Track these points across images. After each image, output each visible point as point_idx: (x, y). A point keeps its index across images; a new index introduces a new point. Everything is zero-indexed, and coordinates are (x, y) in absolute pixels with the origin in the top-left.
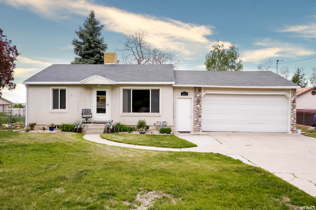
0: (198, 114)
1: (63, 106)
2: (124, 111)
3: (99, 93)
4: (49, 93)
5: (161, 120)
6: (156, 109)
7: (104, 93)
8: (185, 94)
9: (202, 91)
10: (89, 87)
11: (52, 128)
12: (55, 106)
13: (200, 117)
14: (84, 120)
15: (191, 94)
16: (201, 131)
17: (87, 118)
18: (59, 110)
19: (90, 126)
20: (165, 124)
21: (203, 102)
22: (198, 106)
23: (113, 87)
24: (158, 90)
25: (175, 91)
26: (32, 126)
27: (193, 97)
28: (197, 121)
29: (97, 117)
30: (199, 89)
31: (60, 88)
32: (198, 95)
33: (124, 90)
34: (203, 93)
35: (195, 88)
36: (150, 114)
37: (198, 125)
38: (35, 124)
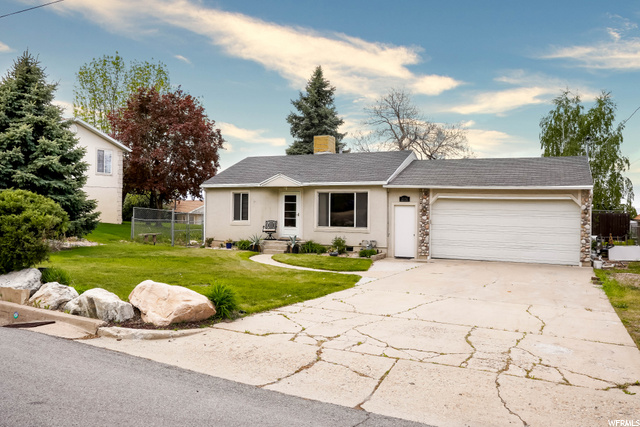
0: (424, 231)
1: (245, 217)
2: (320, 224)
3: (288, 198)
4: (229, 198)
5: (369, 238)
6: (363, 222)
7: (293, 198)
8: (405, 199)
9: (431, 194)
10: (275, 191)
11: (229, 245)
12: (236, 217)
13: (427, 234)
14: (266, 235)
15: (415, 200)
16: (429, 258)
17: (270, 233)
18: (241, 222)
19: (271, 243)
20: (374, 244)
21: (431, 212)
22: (425, 218)
23: (306, 190)
24: (367, 194)
25: (391, 195)
26: (210, 242)
27: (416, 204)
28: (422, 241)
29: (285, 232)
30: (426, 192)
31: (242, 192)
32: (424, 201)
33: (320, 194)
34: (432, 199)
35: (420, 190)
36: (354, 229)
37: (424, 248)
38: (212, 239)
